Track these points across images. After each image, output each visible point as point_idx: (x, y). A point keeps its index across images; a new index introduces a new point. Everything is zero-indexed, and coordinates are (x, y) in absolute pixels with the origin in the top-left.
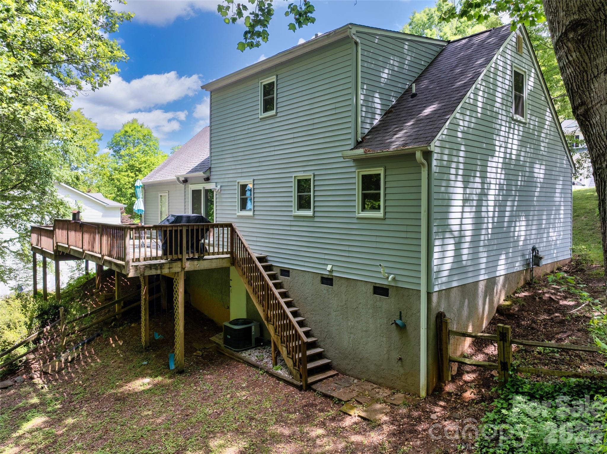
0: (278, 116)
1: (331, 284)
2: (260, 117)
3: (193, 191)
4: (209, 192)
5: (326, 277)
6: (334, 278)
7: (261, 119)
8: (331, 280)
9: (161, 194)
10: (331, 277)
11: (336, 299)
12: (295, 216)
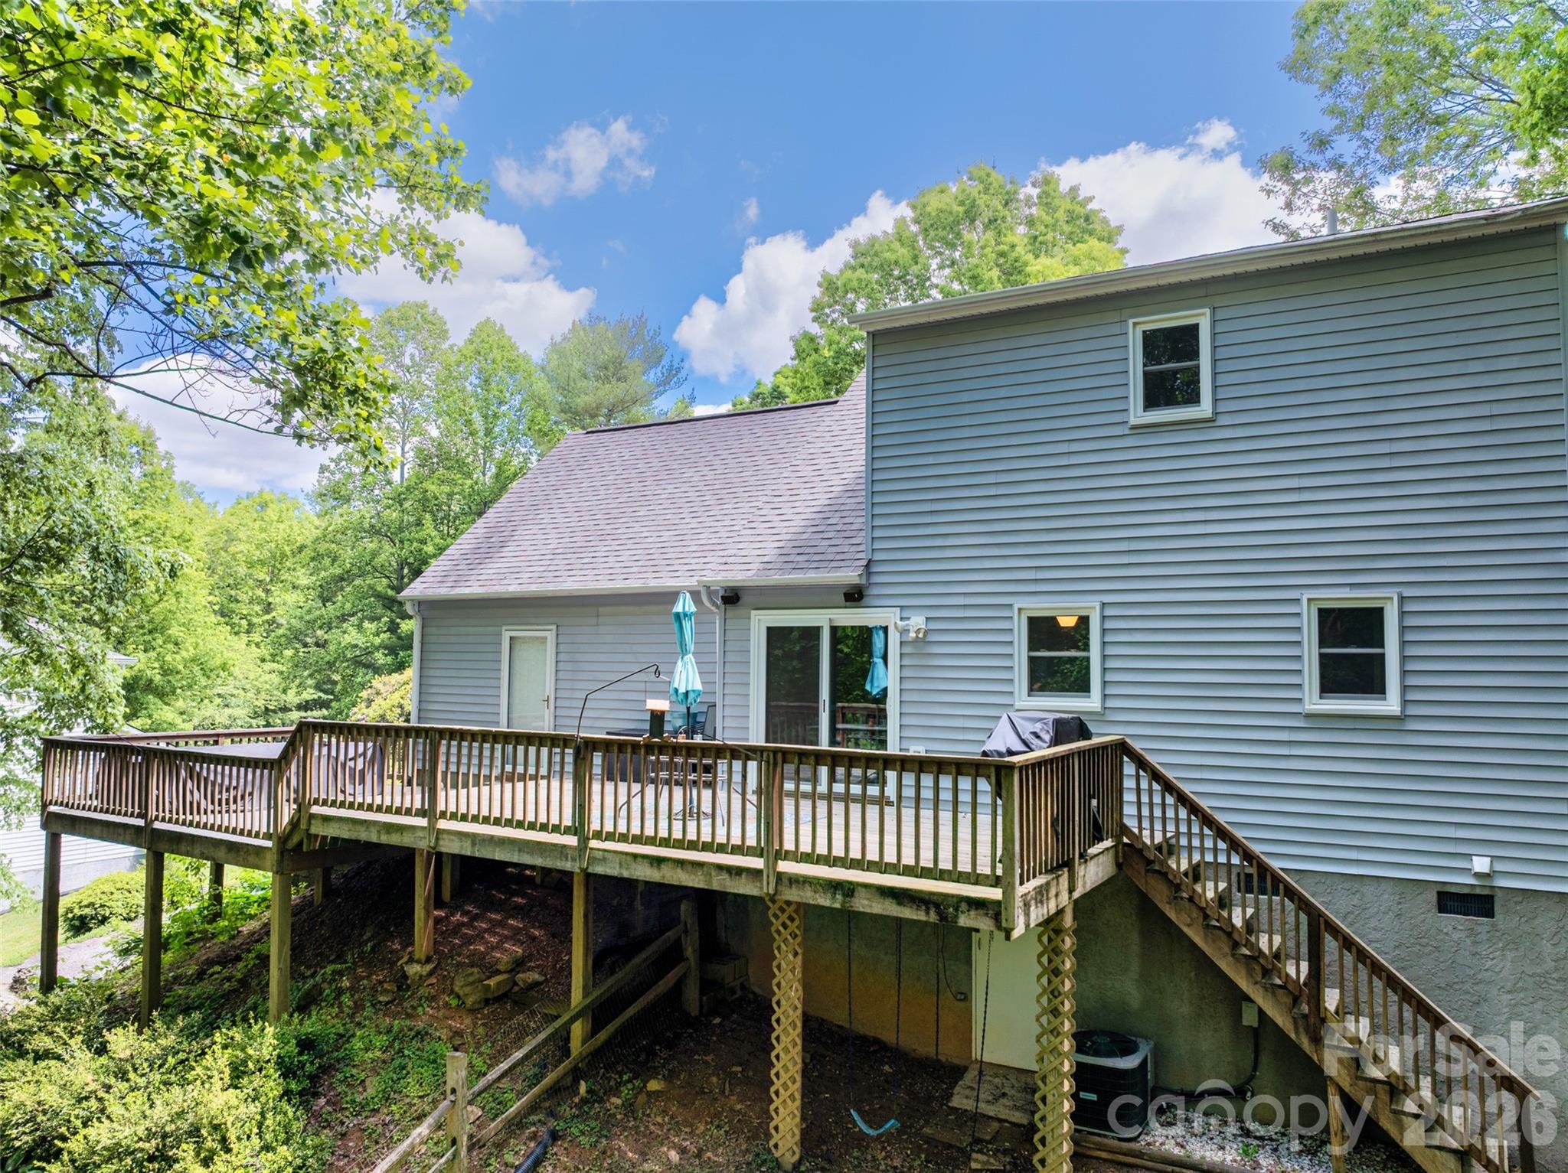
0: (1217, 424)
1: (1490, 914)
2: (1133, 421)
3: (769, 629)
4: (863, 637)
5: (1466, 891)
6: (1499, 894)
7: (1134, 427)
8: (1490, 899)
9: (513, 634)
10: (1486, 892)
11: (1510, 955)
12: (1309, 716)
